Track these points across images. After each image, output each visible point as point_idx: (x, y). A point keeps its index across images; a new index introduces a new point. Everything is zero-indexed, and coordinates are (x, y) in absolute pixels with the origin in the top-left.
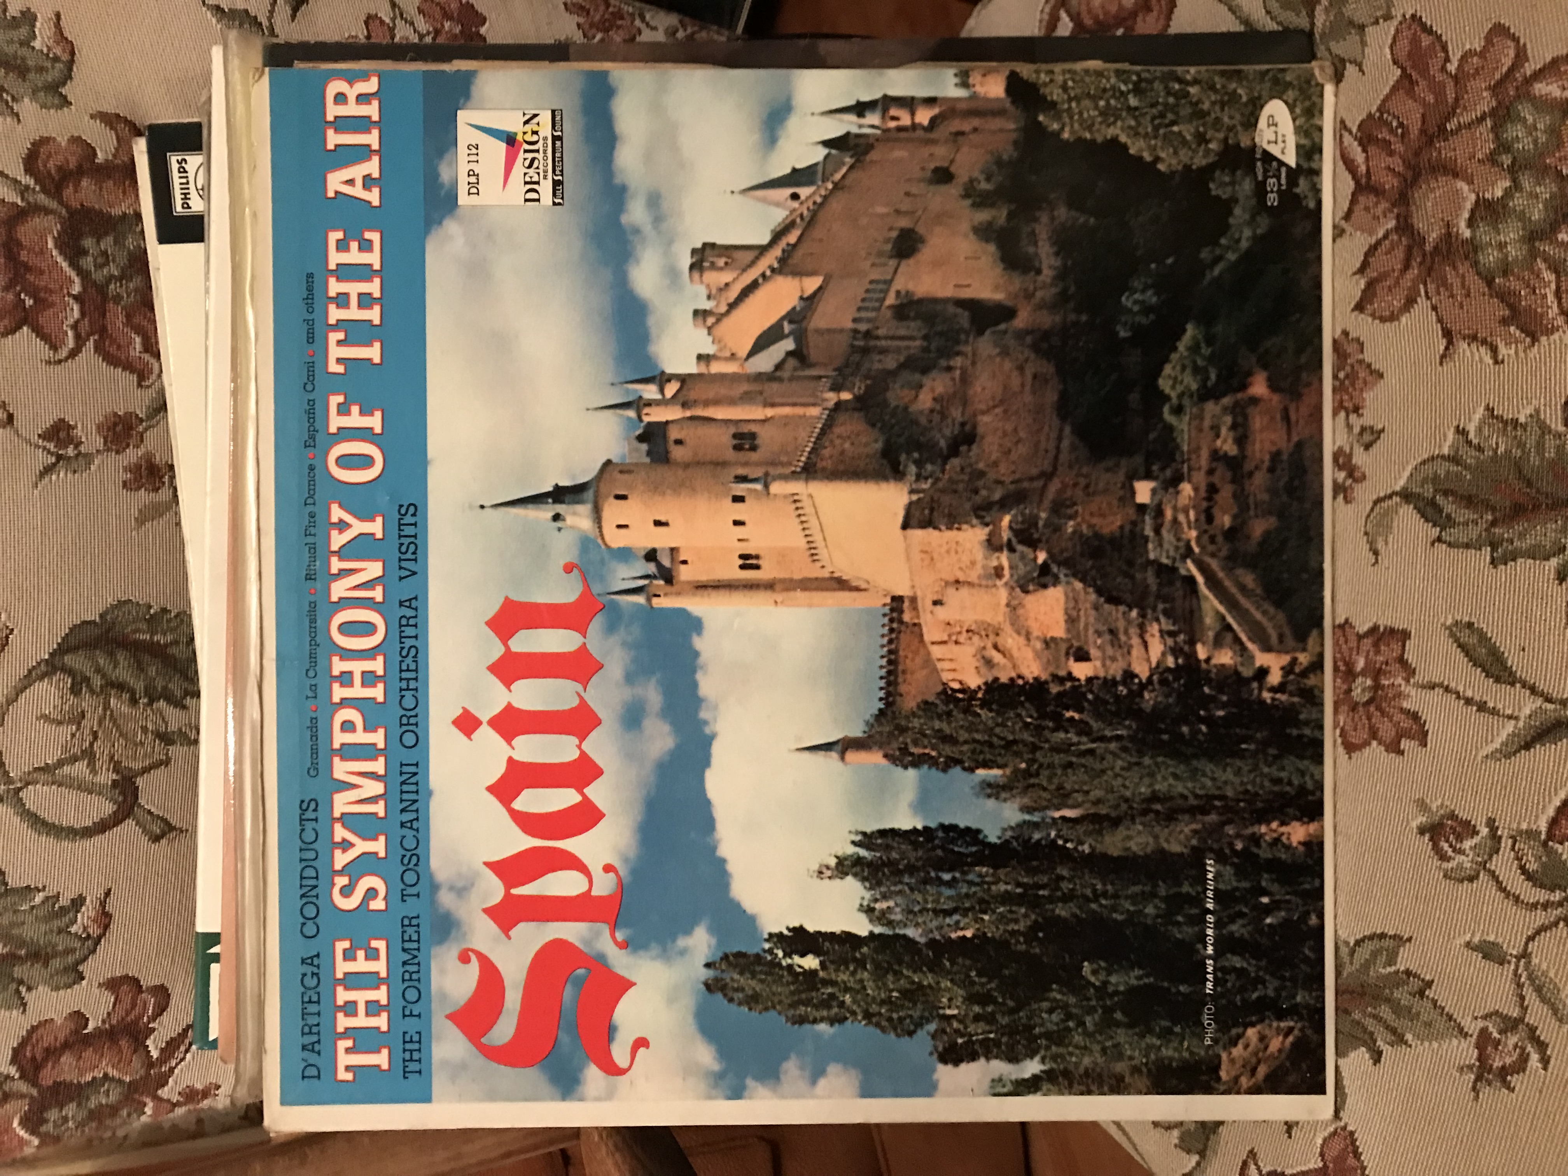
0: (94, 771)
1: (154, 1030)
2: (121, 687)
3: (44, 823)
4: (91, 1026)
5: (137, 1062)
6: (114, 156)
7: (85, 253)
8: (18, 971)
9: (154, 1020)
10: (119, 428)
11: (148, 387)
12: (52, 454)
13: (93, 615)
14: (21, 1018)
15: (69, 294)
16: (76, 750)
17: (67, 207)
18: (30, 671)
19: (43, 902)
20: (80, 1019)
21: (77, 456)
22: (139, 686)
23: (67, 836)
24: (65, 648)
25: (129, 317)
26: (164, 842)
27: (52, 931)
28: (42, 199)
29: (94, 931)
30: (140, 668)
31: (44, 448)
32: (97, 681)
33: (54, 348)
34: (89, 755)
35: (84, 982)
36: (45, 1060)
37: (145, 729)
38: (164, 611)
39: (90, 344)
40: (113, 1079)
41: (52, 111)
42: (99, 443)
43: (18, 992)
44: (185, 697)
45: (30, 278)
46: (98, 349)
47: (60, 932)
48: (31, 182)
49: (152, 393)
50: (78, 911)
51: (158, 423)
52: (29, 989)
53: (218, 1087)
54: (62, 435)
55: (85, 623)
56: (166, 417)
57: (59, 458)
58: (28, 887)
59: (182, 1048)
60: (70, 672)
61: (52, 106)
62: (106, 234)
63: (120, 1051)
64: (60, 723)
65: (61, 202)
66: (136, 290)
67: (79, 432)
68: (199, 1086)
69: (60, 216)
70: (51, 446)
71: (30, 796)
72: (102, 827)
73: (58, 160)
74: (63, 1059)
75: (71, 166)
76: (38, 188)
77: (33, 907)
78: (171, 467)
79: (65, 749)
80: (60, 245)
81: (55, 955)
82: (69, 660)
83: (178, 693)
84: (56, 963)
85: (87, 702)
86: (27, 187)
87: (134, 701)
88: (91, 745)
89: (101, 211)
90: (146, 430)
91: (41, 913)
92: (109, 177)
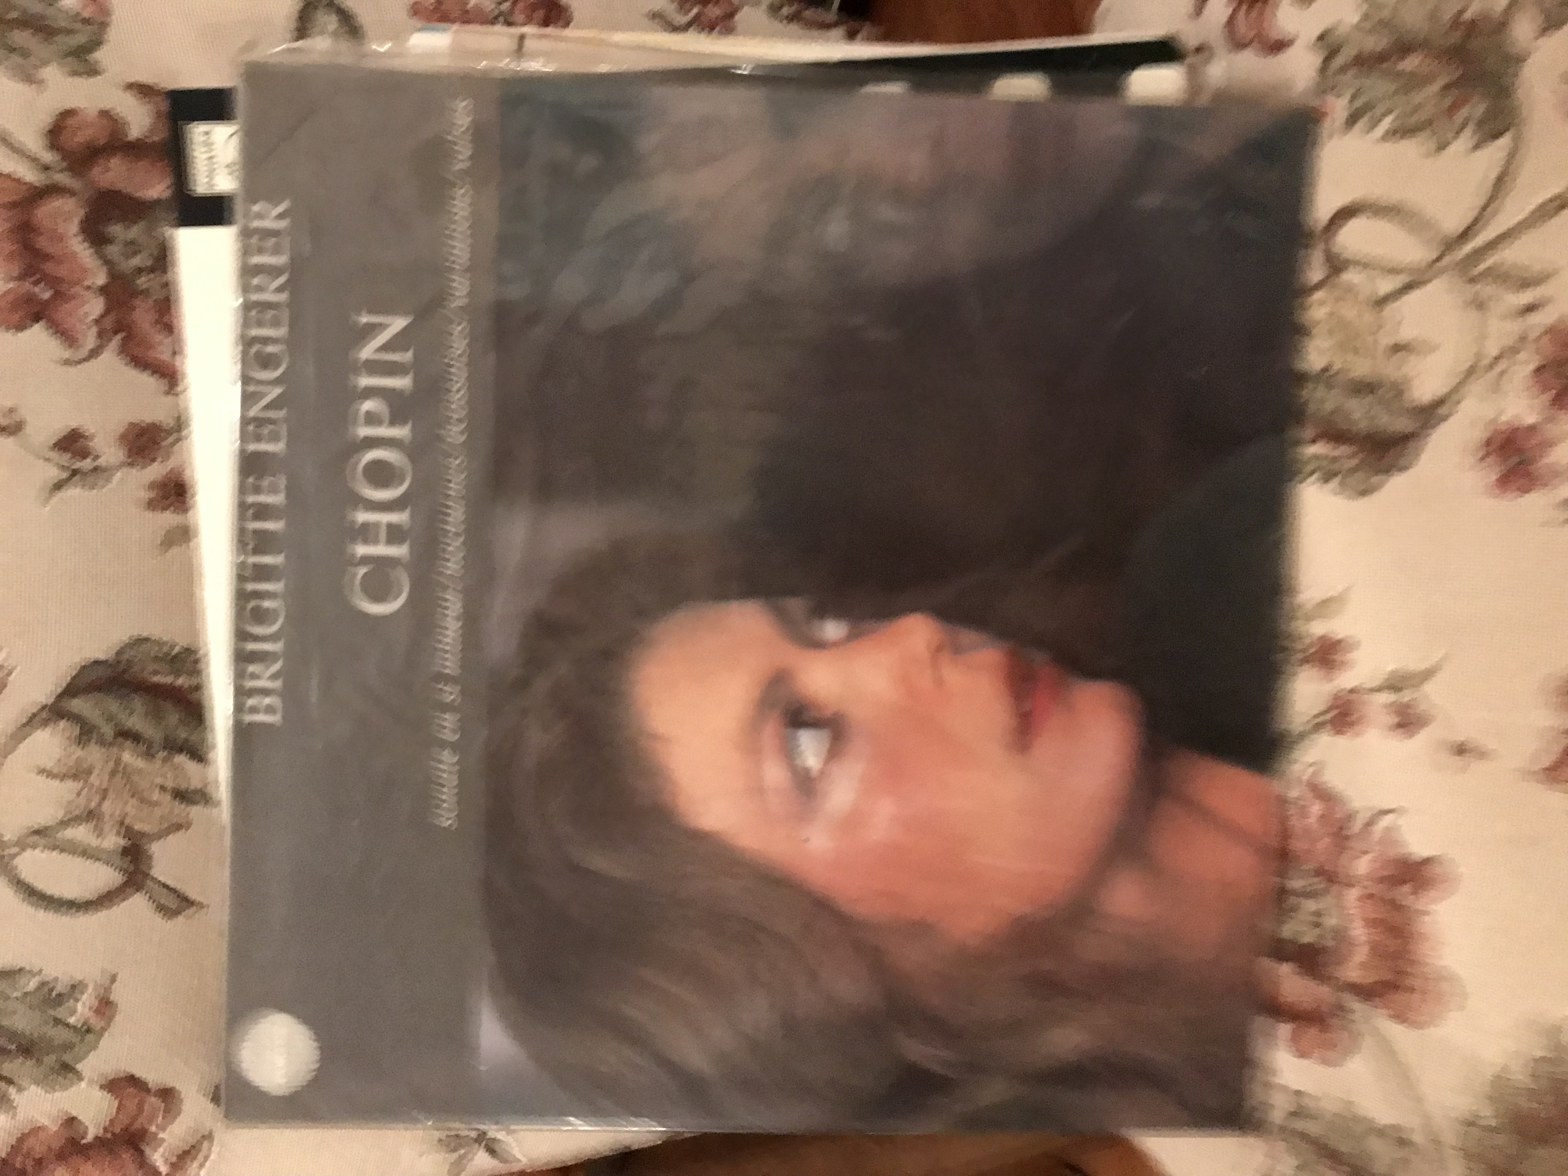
0: (101, 835)
1: (162, 1140)
2: (136, 738)
3: (41, 896)
4: (90, 1135)
6: (149, 133)
7: (112, 240)
8: (8, 1069)
9: (164, 1128)
10: (143, 439)
11: (178, 394)
12: (65, 468)
13: (106, 654)
14: (9, 1125)
16: (82, 810)
17: (93, 189)
18: (30, 717)
19: (38, 988)
20: (76, 1126)
21: (94, 470)
22: (157, 737)
23: (69, 910)
24: (71, 690)
25: (159, 313)
26: (181, 918)
27: (47, 1022)
28: (63, 179)
29: (96, 1023)
30: (160, 717)
31: (56, 462)
33: (72, 346)
34: (96, 816)
35: (82, 1083)
37: (162, 788)
38: (188, 651)
39: (114, 344)
41: (78, 79)
42: (120, 455)
43: (7, 1093)
45: (49, 267)
46: (122, 350)
47: (56, 1023)
48: (54, 159)
50: (77, 999)
52: (19, 1090)
54: (77, 446)
55: (96, 662)
57: (74, 472)
58: (21, 970)
59: (196, 1163)
60: (78, 719)
61: (79, 74)
62: (136, 220)
63: (122, 1167)
64: (63, 777)
65: (86, 182)
67: (95, 444)
69: (85, 199)
70: (64, 459)
71: (25, 864)
72: (107, 900)
73: (84, 135)
74: (58, 1173)
75: (99, 141)
76: (61, 166)
77: (25, 994)
79: (69, 808)
80: (84, 232)
81: (51, 1050)
84: (51, 1060)
85: (96, 754)
86: (48, 165)
87: (150, 755)
88: (99, 805)
89: (130, 195)
90: (172, 444)
91: (35, 1000)
92: (144, 156)
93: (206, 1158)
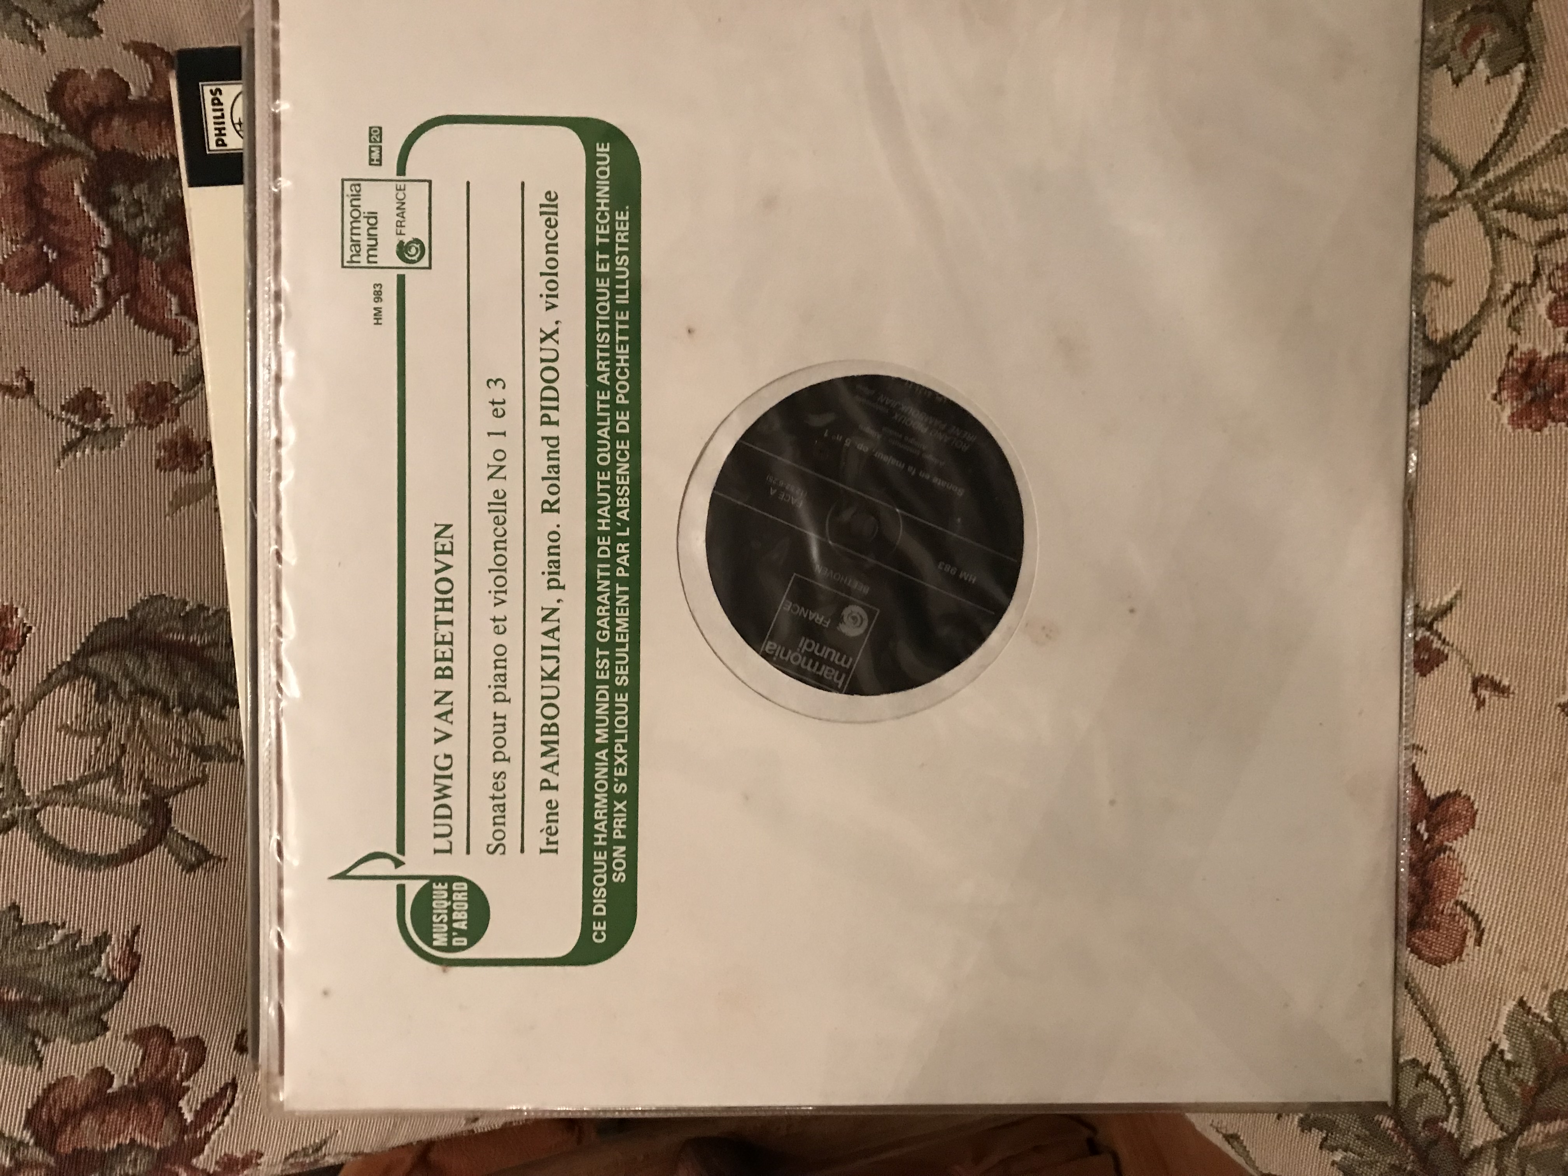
0: (121, 790)
1: (188, 1089)
2: (152, 694)
3: (64, 850)
4: (116, 1085)
5: (168, 1128)
6: (150, 93)
7: (116, 201)
8: (32, 1021)
9: (188, 1079)
10: (152, 400)
11: (185, 354)
12: (77, 428)
13: (121, 611)
14: (37, 1075)
15: (98, 248)
16: (102, 766)
17: (97, 150)
18: (50, 676)
19: (62, 941)
20: (103, 1075)
21: (104, 431)
22: (173, 693)
23: (90, 864)
24: (89, 649)
25: (163, 273)
26: (200, 872)
27: (72, 975)
28: (68, 139)
29: (121, 974)
30: (175, 673)
31: (68, 422)
32: (126, 688)
33: (80, 307)
34: (116, 771)
35: (108, 1034)
36: (64, 1123)
37: (179, 743)
38: (201, 608)
39: (121, 304)
40: (141, 1145)
41: (81, 40)
42: (130, 415)
43: (33, 1045)
44: (223, 707)
45: (54, 228)
46: (130, 309)
47: (81, 975)
48: (57, 120)
49: (189, 360)
50: (101, 952)
51: (196, 394)
52: (46, 1041)
53: (260, 1155)
54: (88, 406)
55: (111, 620)
56: (203, 389)
57: (85, 432)
58: (46, 924)
59: (220, 1111)
60: (95, 676)
61: (82, 34)
62: (141, 181)
63: (150, 1113)
64: (82, 735)
65: (89, 144)
66: (172, 244)
67: (107, 403)
68: (239, 1155)
69: (88, 159)
70: (76, 419)
71: (47, 819)
72: (130, 854)
73: (89, 95)
74: (84, 1123)
75: (101, 101)
76: (63, 127)
77: (50, 948)
78: (209, 446)
79: (88, 764)
80: (87, 192)
81: (75, 1002)
82: (94, 662)
83: (217, 702)
84: (77, 1011)
85: (113, 711)
86: (52, 126)
87: (166, 711)
88: (118, 760)
89: (134, 155)
90: (183, 402)
91: (60, 952)
92: (144, 117)
93: (230, 1106)
